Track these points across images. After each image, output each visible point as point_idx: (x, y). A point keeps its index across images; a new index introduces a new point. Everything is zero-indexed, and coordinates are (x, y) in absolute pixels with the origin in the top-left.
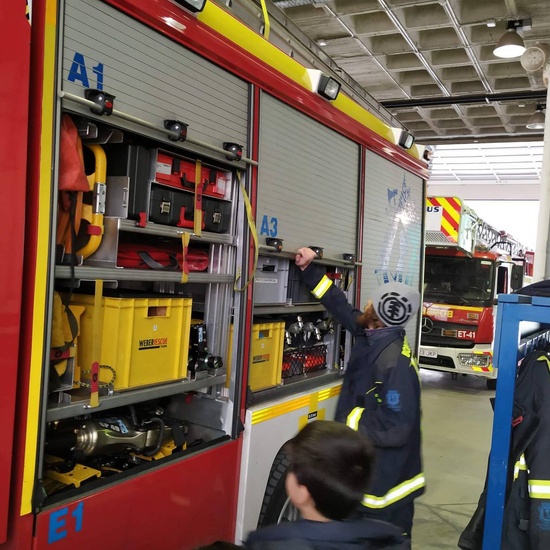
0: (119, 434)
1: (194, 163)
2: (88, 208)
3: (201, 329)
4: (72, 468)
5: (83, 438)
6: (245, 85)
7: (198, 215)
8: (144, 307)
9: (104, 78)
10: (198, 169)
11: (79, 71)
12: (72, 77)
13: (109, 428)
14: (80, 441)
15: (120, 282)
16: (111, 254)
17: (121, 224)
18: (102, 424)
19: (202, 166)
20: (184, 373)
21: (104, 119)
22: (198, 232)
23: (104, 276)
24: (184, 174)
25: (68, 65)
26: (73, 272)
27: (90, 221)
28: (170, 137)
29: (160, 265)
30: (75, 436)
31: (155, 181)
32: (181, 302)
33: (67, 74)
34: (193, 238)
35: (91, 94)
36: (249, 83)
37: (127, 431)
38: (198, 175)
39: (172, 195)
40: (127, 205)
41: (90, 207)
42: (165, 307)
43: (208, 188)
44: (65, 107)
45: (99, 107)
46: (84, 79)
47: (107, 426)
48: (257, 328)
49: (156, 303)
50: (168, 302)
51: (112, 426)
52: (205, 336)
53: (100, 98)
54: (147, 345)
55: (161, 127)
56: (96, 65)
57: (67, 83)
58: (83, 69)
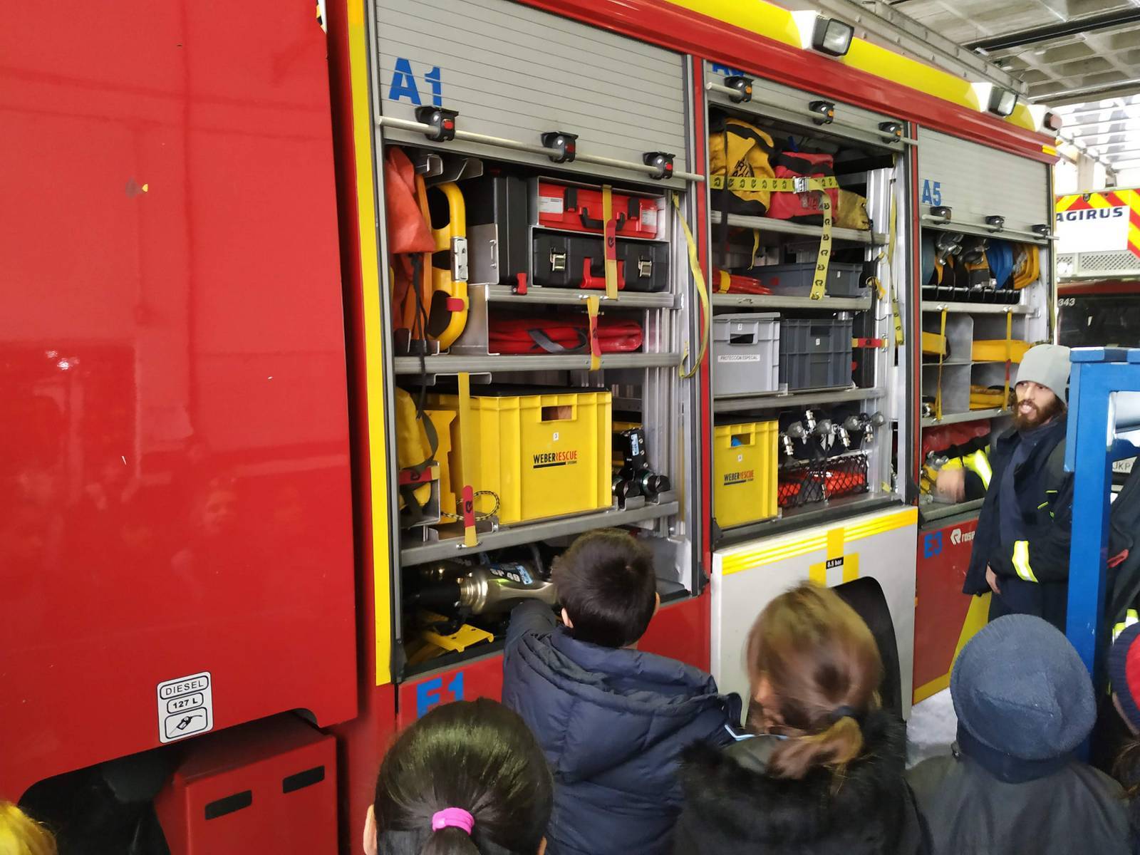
0: (520, 585)
1: (600, 191)
2: (445, 275)
3: (634, 437)
4: (456, 630)
5: (469, 590)
6: (677, 59)
7: (611, 268)
8: (536, 408)
9: (443, 87)
10: (607, 199)
11: (404, 84)
12: (395, 94)
13: (505, 577)
14: (466, 595)
15: (494, 374)
16: (480, 335)
17: (491, 293)
18: (494, 572)
19: (614, 193)
20: (608, 500)
21: (446, 146)
22: (612, 293)
23: (469, 367)
24: (585, 209)
25: (388, 78)
26: (423, 365)
27: (450, 292)
28: (552, 158)
29: (559, 347)
30: (459, 586)
31: (538, 225)
32: (593, 398)
33: (386, 91)
34: (604, 303)
35: (424, 114)
36: (683, 54)
37: (531, 582)
38: (607, 208)
39: (568, 242)
40: (497, 264)
41: (448, 273)
42: (570, 407)
43: (628, 226)
44: (388, 136)
45: (435, 130)
46: (412, 92)
47: (501, 573)
48: (728, 431)
49: (554, 401)
50: (573, 399)
51: (509, 575)
52: (642, 447)
53: (436, 118)
54: (546, 461)
55: (538, 144)
56: (430, 71)
57: (388, 103)
58: (411, 80)
